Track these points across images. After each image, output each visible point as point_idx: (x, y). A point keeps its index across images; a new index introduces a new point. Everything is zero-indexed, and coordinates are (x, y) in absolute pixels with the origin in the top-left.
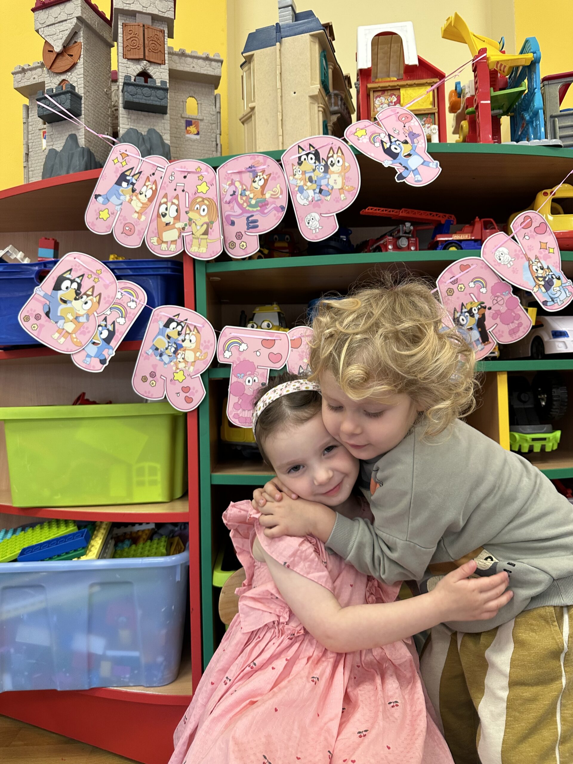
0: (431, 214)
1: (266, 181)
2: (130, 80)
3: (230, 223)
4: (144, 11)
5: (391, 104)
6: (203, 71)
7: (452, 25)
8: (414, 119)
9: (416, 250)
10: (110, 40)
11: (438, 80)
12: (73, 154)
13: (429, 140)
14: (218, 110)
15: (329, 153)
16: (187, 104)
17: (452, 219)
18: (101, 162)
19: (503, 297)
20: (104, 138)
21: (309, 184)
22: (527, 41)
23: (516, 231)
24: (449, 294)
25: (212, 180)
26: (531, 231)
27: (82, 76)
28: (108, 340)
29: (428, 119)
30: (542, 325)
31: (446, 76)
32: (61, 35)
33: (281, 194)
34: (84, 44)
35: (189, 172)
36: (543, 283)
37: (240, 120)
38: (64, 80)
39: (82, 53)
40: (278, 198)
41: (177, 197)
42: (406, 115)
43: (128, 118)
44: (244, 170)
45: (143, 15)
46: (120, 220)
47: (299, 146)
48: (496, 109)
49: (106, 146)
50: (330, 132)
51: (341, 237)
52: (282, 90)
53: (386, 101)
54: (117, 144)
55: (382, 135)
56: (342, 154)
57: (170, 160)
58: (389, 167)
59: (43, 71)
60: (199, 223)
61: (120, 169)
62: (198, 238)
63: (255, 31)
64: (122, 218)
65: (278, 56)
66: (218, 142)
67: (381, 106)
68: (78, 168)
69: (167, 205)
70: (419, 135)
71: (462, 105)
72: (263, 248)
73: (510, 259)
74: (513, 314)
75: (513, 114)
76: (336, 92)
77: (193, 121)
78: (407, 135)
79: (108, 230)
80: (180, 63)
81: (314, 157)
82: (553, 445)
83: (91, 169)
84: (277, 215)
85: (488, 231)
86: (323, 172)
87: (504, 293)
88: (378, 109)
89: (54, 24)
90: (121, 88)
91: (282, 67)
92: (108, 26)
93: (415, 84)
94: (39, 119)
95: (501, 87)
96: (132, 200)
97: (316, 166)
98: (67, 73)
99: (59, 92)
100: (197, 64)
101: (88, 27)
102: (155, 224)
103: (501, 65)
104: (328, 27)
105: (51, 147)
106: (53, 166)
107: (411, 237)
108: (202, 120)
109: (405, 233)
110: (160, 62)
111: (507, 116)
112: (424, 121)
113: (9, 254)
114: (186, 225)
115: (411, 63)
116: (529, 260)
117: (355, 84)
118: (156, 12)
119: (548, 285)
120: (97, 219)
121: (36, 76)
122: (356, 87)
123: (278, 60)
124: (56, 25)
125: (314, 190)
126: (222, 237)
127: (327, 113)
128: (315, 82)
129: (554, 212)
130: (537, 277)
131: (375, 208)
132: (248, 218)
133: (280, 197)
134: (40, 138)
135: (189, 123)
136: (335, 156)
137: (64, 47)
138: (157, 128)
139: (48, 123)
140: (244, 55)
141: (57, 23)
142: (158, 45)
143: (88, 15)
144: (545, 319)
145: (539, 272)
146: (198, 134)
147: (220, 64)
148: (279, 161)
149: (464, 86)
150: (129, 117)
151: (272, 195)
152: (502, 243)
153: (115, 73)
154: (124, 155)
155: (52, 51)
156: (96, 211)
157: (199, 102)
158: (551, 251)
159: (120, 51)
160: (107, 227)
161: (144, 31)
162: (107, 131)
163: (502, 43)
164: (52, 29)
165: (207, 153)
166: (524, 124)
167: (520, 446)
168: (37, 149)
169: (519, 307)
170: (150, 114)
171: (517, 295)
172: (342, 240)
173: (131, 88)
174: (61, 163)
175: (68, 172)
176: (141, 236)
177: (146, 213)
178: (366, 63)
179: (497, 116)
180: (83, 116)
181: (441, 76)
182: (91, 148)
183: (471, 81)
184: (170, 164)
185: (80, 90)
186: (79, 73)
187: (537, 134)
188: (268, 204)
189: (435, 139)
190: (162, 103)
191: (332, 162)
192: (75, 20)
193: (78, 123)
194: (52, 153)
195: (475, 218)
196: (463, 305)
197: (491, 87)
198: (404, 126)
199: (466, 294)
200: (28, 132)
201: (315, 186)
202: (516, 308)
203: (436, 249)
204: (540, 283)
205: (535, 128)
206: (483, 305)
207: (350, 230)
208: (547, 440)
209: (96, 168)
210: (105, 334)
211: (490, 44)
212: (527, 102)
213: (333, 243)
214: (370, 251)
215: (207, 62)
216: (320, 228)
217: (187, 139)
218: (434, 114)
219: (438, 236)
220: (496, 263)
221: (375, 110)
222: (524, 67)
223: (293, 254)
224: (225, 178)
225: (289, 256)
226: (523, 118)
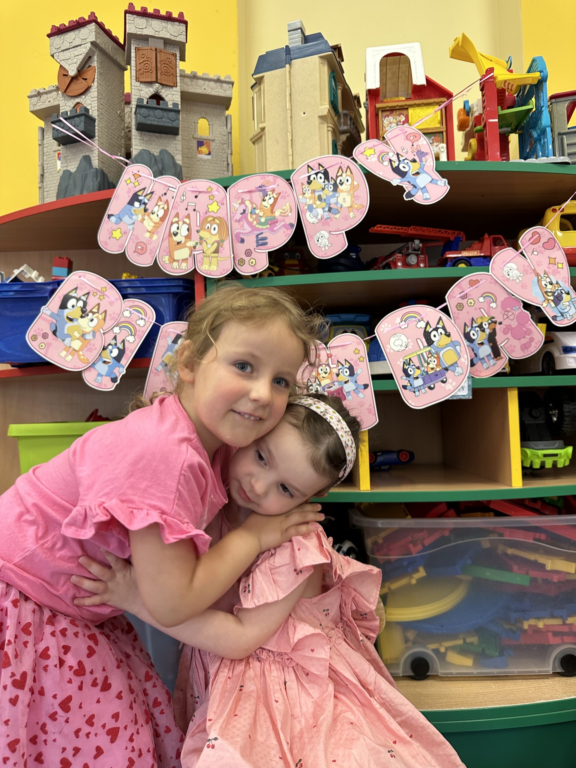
0: (439, 231)
1: (276, 200)
2: (143, 102)
3: (240, 240)
4: (156, 35)
5: (399, 123)
6: (214, 93)
7: (460, 45)
8: (422, 138)
9: (425, 267)
10: (123, 64)
11: (446, 100)
12: (86, 176)
13: (437, 158)
14: (229, 130)
15: (338, 172)
16: (198, 125)
17: (461, 236)
18: (114, 182)
19: (513, 311)
20: (118, 160)
21: (318, 202)
22: (534, 60)
23: (525, 246)
24: (459, 308)
25: (223, 199)
26: (539, 247)
27: (96, 99)
28: (118, 359)
29: (436, 138)
30: (552, 341)
31: (454, 95)
32: (75, 60)
33: (291, 212)
34: (98, 68)
35: (200, 192)
36: (552, 298)
37: (251, 140)
38: (78, 103)
39: (96, 77)
40: (288, 215)
41: (188, 216)
42: (414, 134)
43: (140, 140)
44: (254, 189)
45: (156, 40)
46: (133, 239)
47: (308, 166)
48: (504, 127)
49: (119, 167)
50: (339, 151)
51: (351, 254)
52: (291, 110)
53: (395, 121)
54: (130, 164)
55: (391, 154)
56: (351, 173)
57: (181, 180)
58: (397, 185)
59: (58, 94)
60: (210, 241)
61: (132, 189)
62: (209, 257)
63: (265, 53)
64: (134, 237)
65: (288, 78)
66: (229, 162)
67: (390, 125)
68: (91, 188)
69: (178, 224)
70: (427, 154)
71: (471, 124)
72: (273, 265)
73: (519, 274)
74: (524, 329)
75: (521, 132)
76: (345, 112)
77: (205, 141)
78: (415, 153)
79: (121, 249)
80: (192, 85)
81: (323, 177)
82: (565, 461)
83: (104, 189)
84: (286, 232)
85: (497, 247)
86: (333, 191)
87: (514, 308)
88: (387, 129)
89: (69, 49)
90: (134, 110)
91: (292, 88)
92: (121, 50)
93: (423, 103)
94: (54, 141)
95: (509, 105)
96: (144, 219)
97: (325, 185)
98: (82, 96)
99: (73, 115)
100: (208, 86)
101: (102, 51)
102: (166, 243)
103: (509, 83)
104: (337, 49)
105: (65, 169)
106: (67, 187)
107: (420, 254)
108: (213, 141)
109: (415, 250)
110: (172, 85)
111: (516, 133)
112: (433, 140)
113: (23, 274)
114: (197, 243)
115: (419, 83)
116: (538, 275)
117: (364, 104)
118: (168, 36)
119: (558, 300)
120: (110, 238)
121: (51, 100)
122: (365, 107)
123: (288, 81)
124: (71, 50)
125: (323, 209)
126: (233, 255)
127: (336, 132)
128: (324, 103)
129: (563, 228)
130: (546, 292)
131: (384, 226)
132: (257, 236)
133: (290, 214)
134: (55, 159)
135: (200, 143)
136: (344, 175)
137: (79, 71)
138: (168, 149)
139: (63, 145)
140: (254, 76)
141: (71, 48)
142: (170, 68)
143: (102, 40)
144: (555, 335)
145: (548, 287)
146: (209, 154)
147: (231, 86)
148: (288, 180)
149: (473, 105)
150: (142, 138)
151: (281, 213)
152: (510, 259)
153: (129, 95)
154: (137, 176)
155: (66, 75)
156: (108, 230)
157: (211, 123)
158: (560, 266)
159: (133, 74)
160: (119, 246)
161: (156, 54)
162: (120, 152)
163: (510, 62)
164: (67, 54)
165: (218, 173)
166: (531, 142)
167: (532, 462)
168: (52, 170)
169: (529, 322)
170: (163, 135)
171: (528, 310)
172: (351, 257)
173: (143, 110)
174: (75, 183)
175: (81, 193)
176: (153, 255)
177: (158, 232)
178: (374, 83)
179: (505, 134)
180: (97, 138)
181: (449, 95)
182: (104, 169)
183: (479, 100)
184: (181, 184)
185: (94, 113)
186: (92, 96)
187: (545, 151)
188: (277, 222)
189: (444, 158)
190: (174, 124)
191: (341, 180)
192: (89, 45)
193: (92, 145)
194: (67, 175)
195: (484, 235)
196: (473, 319)
197: (498, 105)
198: (413, 145)
199: (476, 309)
200: (43, 153)
201: (324, 204)
202: (527, 322)
203: (445, 266)
204: (549, 298)
205: (543, 146)
206: (493, 320)
207: (359, 247)
208: (559, 455)
209: (109, 188)
210: (115, 353)
211: (497, 63)
212: (534, 120)
213: (342, 261)
214: (379, 268)
215: (218, 84)
216: (329, 245)
217: (198, 159)
218: (442, 132)
219: (447, 253)
220: (505, 279)
221: (384, 129)
222: (532, 86)
223: (303, 271)
224: (235, 198)
225: (300, 274)
226: (531, 136)
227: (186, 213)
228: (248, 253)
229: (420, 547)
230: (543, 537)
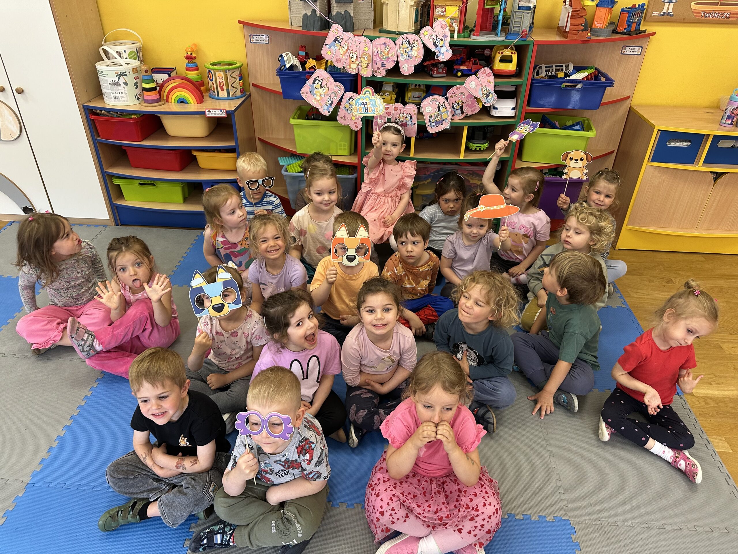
1: (390, 50)
3: (376, 64)
8: (447, 27)
12: (315, 19)
15: (413, 42)
21: (405, 53)
23: (480, 76)
24: (451, 97)
25: (370, 46)
26: (484, 76)
28: (331, 104)
29: (456, 21)
35: (361, 42)
36: (485, 95)
37: (382, 2)
41: (356, 51)
42: (445, 24)
44: (382, 44)
47: (402, 37)
53: (440, 10)
54: (332, 24)
55: (434, 35)
58: (434, 51)
60: (365, 63)
61: (335, 35)
62: (364, 68)
64: (336, 55)
67: (438, 12)
69: (353, 54)
70: (447, 37)
73: (475, 86)
74: (473, 105)
78: (443, 36)
79: (331, 59)
81: (407, 42)
82: (484, 148)
84: (393, 63)
86: (411, 49)
87: (471, 98)
93: (452, 5)
96: (340, 49)
97: (408, 47)
102: (348, 61)
105: (305, 13)
107: (444, 68)
114: (359, 63)
116: (482, 86)
119: (488, 96)
120: (326, 54)
125: (406, 56)
126: (373, 69)
130: (484, 93)
132: (382, 62)
133: (394, 56)
136: (415, 43)
138: (348, 9)
145: (485, 91)
148: (395, 42)
151: (391, 56)
152: (473, 80)
154: (337, 30)
156: (325, 50)
158: (491, 83)
167: (472, 148)
169: (476, 103)
170: (346, 3)
176: (343, 64)
177: (345, 55)
184: (354, 37)
188: (390, 59)
194: (305, 15)
195: (471, 59)
196: (456, 101)
198: (443, 31)
199: (457, 98)
201: (407, 54)
206: (463, 102)
208: (482, 146)
210: (330, 102)
216: (408, 70)
219: (455, 66)
220: (469, 88)
221: (436, 14)
224: (375, 46)
227: (356, 50)
228: (378, 69)
229: (429, 173)
230: (471, 172)
